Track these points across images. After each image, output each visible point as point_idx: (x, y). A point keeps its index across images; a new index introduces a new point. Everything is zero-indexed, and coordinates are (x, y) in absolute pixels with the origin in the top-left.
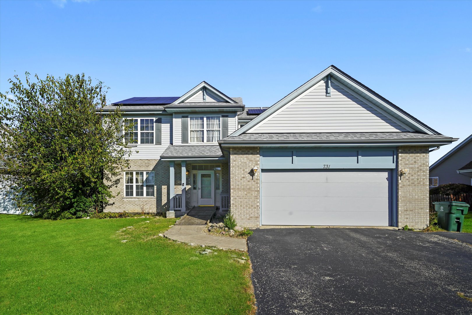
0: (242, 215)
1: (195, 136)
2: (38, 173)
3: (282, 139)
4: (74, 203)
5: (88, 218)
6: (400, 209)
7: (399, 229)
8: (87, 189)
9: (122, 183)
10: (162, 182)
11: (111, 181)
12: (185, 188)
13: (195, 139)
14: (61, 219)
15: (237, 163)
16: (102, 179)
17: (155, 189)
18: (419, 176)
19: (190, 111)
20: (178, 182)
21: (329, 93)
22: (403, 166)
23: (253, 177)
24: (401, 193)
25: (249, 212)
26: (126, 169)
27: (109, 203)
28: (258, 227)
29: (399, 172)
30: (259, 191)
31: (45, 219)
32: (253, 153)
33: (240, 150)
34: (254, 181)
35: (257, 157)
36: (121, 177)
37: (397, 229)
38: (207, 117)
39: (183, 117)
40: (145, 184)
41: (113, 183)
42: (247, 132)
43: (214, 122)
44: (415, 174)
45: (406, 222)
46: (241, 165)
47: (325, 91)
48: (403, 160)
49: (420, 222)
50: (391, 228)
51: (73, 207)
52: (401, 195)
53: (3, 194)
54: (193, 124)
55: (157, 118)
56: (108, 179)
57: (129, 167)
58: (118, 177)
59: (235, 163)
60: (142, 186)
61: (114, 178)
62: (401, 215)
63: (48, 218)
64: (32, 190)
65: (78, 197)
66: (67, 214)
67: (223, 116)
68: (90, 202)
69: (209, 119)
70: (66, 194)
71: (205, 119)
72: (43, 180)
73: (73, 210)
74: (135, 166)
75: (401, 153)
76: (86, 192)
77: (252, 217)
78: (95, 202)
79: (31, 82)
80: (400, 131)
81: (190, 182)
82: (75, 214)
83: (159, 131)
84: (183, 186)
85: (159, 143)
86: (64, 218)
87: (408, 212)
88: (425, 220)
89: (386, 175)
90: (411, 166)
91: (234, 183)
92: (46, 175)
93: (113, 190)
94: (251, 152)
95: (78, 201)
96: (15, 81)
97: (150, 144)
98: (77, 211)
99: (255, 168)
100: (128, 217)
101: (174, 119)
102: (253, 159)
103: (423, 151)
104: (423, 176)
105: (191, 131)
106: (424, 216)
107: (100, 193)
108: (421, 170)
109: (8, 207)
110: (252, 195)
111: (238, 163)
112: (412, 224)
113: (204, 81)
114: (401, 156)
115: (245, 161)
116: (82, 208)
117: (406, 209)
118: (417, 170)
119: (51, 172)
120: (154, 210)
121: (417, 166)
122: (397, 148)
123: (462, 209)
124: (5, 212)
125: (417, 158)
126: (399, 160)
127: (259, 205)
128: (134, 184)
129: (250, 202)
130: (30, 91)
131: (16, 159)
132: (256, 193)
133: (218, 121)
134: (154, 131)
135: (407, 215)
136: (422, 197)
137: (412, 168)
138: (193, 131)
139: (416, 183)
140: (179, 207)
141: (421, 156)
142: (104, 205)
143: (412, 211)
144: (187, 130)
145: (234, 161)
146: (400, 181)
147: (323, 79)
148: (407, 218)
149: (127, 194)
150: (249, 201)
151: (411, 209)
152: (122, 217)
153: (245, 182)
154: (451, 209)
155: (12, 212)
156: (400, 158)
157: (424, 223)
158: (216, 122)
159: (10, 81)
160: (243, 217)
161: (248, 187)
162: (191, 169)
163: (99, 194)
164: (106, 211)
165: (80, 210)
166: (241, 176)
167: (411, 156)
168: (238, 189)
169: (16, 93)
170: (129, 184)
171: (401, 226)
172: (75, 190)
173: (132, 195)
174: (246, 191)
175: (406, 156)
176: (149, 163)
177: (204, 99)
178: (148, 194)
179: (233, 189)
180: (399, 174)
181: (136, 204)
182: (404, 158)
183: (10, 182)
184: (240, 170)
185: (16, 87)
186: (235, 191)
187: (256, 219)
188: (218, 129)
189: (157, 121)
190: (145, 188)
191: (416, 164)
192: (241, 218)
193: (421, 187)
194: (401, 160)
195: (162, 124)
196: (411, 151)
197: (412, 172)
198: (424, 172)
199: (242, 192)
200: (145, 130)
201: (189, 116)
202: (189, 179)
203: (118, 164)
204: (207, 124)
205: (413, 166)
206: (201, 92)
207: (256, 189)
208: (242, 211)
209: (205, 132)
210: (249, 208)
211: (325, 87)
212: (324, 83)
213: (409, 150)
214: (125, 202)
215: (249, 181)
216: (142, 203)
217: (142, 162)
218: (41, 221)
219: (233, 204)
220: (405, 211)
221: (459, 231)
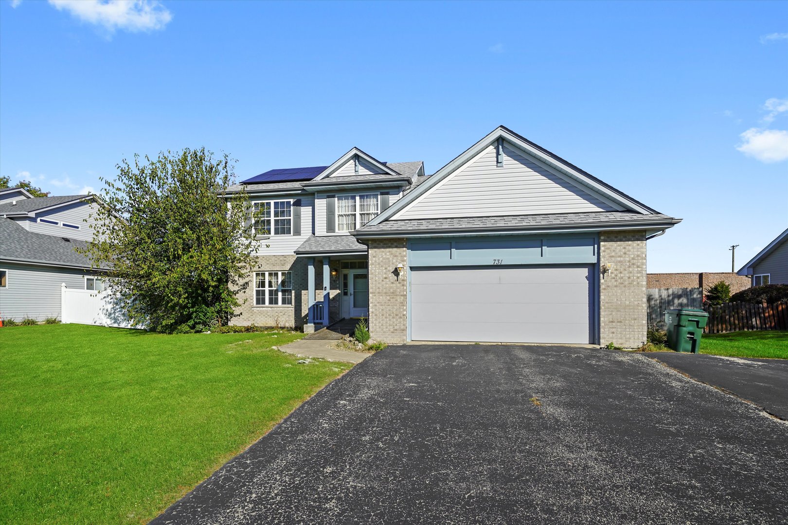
0: (384, 327)
1: (345, 222)
2: (148, 276)
3: (433, 227)
4: (193, 313)
5: (209, 332)
6: (602, 319)
7: (601, 348)
8: (208, 296)
9: (251, 287)
10: (301, 286)
11: (237, 284)
12: (329, 293)
13: (345, 226)
14: (177, 333)
15: (377, 259)
16: (227, 282)
17: (293, 294)
18: (631, 273)
19: (337, 189)
20: (319, 285)
21: (501, 163)
22: (607, 260)
23: (397, 277)
24: (605, 297)
25: (394, 322)
26: (256, 268)
27: (235, 313)
28: (405, 342)
29: (601, 268)
30: (406, 296)
31: (160, 332)
32: (398, 246)
33: (382, 242)
34: (399, 283)
35: (404, 251)
36: (250, 279)
37: (598, 347)
38: (360, 196)
39: (328, 197)
40: (281, 288)
41: (240, 288)
42: (390, 219)
43: (370, 202)
44: (625, 270)
45: (612, 338)
46: (382, 261)
47: (495, 159)
48: (607, 251)
49: (632, 338)
50: (591, 346)
51: (191, 319)
52: (604, 300)
53: (114, 302)
54: (341, 206)
55: (295, 200)
56: (234, 282)
57: (260, 266)
58: (247, 280)
59: (374, 259)
60: (277, 291)
61: (241, 282)
62: (604, 328)
63: (163, 332)
64: (144, 297)
65: (198, 305)
66: (184, 327)
67: (382, 194)
68: (213, 313)
69: (364, 199)
70: (181, 301)
71: (358, 198)
72: (154, 284)
73: (191, 323)
74: (268, 264)
75: (605, 241)
76: (207, 299)
77: (396, 330)
78: (218, 312)
79: (141, 166)
80: (603, 211)
81: (338, 286)
82: (193, 327)
83: (298, 217)
84: (325, 290)
85: (297, 232)
86: (180, 333)
87: (614, 324)
88: (640, 336)
89: (585, 272)
90: (619, 259)
91: (374, 285)
92: (157, 277)
93: (240, 297)
94: (395, 244)
95: (198, 311)
96: (123, 166)
97: (286, 235)
98: (196, 323)
99: (400, 265)
100: (257, 331)
101: (316, 200)
102: (397, 254)
103: (637, 237)
104: (638, 273)
105: (339, 216)
106: (639, 330)
107: (224, 300)
108: (633, 264)
109: (119, 318)
110: (396, 300)
111: (379, 259)
112: (620, 341)
113: (355, 147)
114: (604, 246)
115: (388, 257)
116: (202, 319)
117: (611, 320)
118: (628, 264)
119: (164, 273)
120: (292, 323)
121: (628, 259)
122: (599, 234)
123: (697, 320)
124: (116, 325)
125: (627, 247)
126: (601, 251)
127: (406, 314)
128: (267, 289)
129: (394, 310)
130: (139, 177)
131: (125, 258)
132: (402, 298)
133: (375, 200)
134: (292, 218)
135: (613, 328)
136: (636, 303)
137: (620, 262)
138: (342, 216)
139: (626, 283)
140: (321, 319)
141: (635, 245)
142: (229, 317)
143: (621, 322)
144: (334, 214)
145: (374, 257)
146: (602, 281)
147: (492, 143)
148: (613, 333)
149: (258, 302)
150: (393, 308)
151: (619, 320)
152: (249, 332)
153: (388, 284)
154: (679, 321)
155: (123, 325)
156: (602, 249)
157: (638, 339)
158: (372, 201)
159: (117, 166)
160: (384, 330)
161: (392, 290)
162: (340, 268)
163: (223, 302)
164: (230, 324)
165: (200, 322)
166: (382, 276)
167: (619, 246)
168: (379, 293)
169: (125, 180)
170: (261, 289)
171: (604, 343)
172: (192, 297)
173: (264, 303)
174: (389, 296)
175: (612, 246)
176: (285, 260)
177: (356, 171)
178: (284, 302)
179: (372, 293)
180: (602, 271)
181: (268, 316)
182: (608, 248)
183: (120, 287)
184: (381, 268)
185: (125, 173)
186: (375, 295)
187: (402, 332)
188: (376, 212)
189: (295, 204)
190: (280, 294)
191: (627, 256)
192: (382, 330)
193: (635, 289)
194: (604, 251)
195: (302, 208)
196: (619, 237)
197: (621, 267)
198: (638, 267)
199: (384, 297)
200: (280, 217)
201: (336, 196)
202: (337, 281)
203: (246, 263)
204: (361, 206)
205: (622, 259)
206: (352, 161)
207: (402, 293)
208: (384, 322)
209: (358, 217)
210: (393, 318)
211: (495, 155)
212: (495, 148)
213: (616, 237)
214: (255, 312)
215: (392, 283)
216: (277, 314)
217: (276, 259)
218: (154, 336)
219: (372, 312)
220: (610, 322)
221: (694, 352)
